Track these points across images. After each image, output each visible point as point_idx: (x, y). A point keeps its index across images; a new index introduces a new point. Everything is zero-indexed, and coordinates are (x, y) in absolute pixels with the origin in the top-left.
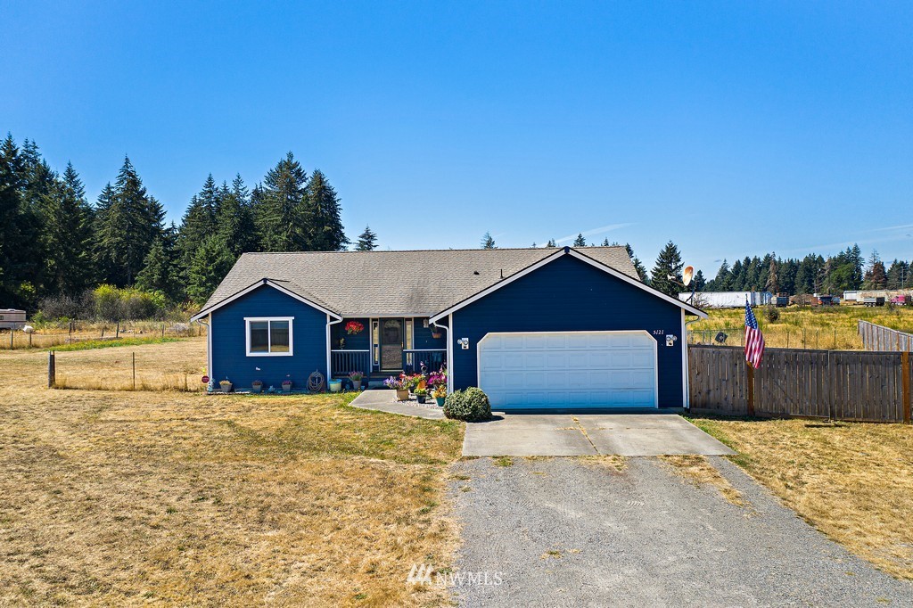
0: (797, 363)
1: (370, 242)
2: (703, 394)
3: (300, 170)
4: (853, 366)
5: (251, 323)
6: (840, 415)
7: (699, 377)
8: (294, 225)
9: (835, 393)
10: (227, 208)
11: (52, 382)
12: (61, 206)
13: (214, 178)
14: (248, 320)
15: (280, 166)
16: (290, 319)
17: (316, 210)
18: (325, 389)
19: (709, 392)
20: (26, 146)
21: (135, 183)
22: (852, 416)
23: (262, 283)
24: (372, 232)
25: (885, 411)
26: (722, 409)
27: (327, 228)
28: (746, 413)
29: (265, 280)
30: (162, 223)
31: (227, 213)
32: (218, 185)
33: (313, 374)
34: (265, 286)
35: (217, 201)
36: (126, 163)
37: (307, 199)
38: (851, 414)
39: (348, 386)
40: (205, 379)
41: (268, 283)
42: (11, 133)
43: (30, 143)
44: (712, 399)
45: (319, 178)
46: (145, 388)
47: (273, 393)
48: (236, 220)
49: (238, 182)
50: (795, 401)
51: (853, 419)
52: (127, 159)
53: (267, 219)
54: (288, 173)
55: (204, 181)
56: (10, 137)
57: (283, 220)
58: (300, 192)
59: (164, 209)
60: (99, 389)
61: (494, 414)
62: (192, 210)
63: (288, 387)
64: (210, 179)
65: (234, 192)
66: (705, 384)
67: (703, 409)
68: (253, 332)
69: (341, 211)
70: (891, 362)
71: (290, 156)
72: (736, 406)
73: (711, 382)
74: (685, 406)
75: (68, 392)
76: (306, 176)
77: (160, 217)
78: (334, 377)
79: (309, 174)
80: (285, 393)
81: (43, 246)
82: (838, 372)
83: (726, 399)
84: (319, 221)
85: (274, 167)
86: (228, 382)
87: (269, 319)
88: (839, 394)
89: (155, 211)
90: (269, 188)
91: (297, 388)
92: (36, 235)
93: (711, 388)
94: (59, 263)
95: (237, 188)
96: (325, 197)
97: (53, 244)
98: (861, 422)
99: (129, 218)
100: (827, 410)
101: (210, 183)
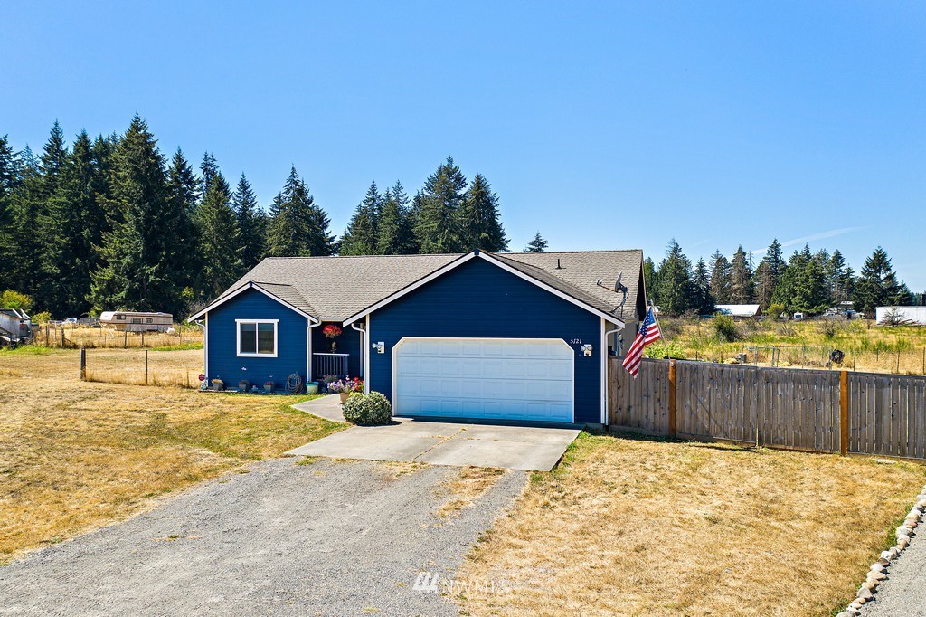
0: (723, 380)
1: (540, 249)
2: (624, 409)
3: (459, 175)
4: (785, 386)
5: (242, 325)
6: (768, 442)
7: (620, 391)
8: (450, 231)
9: (763, 415)
10: (387, 215)
11: (83, 375)
12: (217, 216)
13: (377, 186)
14: (239, 322)
15: (440, 172)
16: (275, 322)
17: (474, 216)
18: (303, 391)
19: (630, 407)
20: (206, 159)
21: (301, 192)
22: (781, 442)
23: (248, 286)
24: (543, 238)
25: (819, 438)
26: (643, 428)
27: (484, 235)
28: (667, 433)
29: (251, 283)
30: (326, 231)
31: (387, 220)
32: (381, 192)
33: (291, 376)
34: (251, 289)
35: (380, 209)
36: (293, 173)
37: (465, 204)
38: (781, 440)
39: (323, 389)
40: (202, 377)
41: (254, 286)
42: (181, 148)
43: (209, 156)
44: (632, 416)
45: (479, 182)
46: (156, 384)
47: (256, 393)
48: (395, 227)
49: (398, 189)
50: (719, 422)
51: (783, 447)
52: (293, 169)
53: (424, 226)
54: (448, 178)
55: (368, 188)
56: (180, 151)
57: (439, 226)
58: (459, 198)
59: (328, 217)
60: (119, 383)
61: (393, 419)
62: (357, 218)
63: (268, 387)
64: (373, 186)
65: (394, 199)
66: (625, 399)
67: (622, 427)
68: (243, 333)
69: (499, 217)
70: (828, 381)
71: (450, 160)
72: (657, 425)
73: (632, 397)
74: (603, 422)
75: (95, 384)
76: (466, 181)
77: (325, 226)
78: (314, 379)
79: (470, 180)
80: (266, 393)
81: (200, 254)
82: (768, 392)
83: (647, 417)
84: (476, 229)
85: (434, 172)
86: (220, 381)
87: (256, 321)
88: (768, 416)
89: (320, 220)
90: (428, 195)
91: (278, 389)
92: (196, 243)
93: (632, 404)
94: (215, 270)
95: (396, 194)
96: (484, 202)
97: (211, 252)
98: (791, 450)
99: (295, 226)
100: (754, 434)
101: (373, 191)
